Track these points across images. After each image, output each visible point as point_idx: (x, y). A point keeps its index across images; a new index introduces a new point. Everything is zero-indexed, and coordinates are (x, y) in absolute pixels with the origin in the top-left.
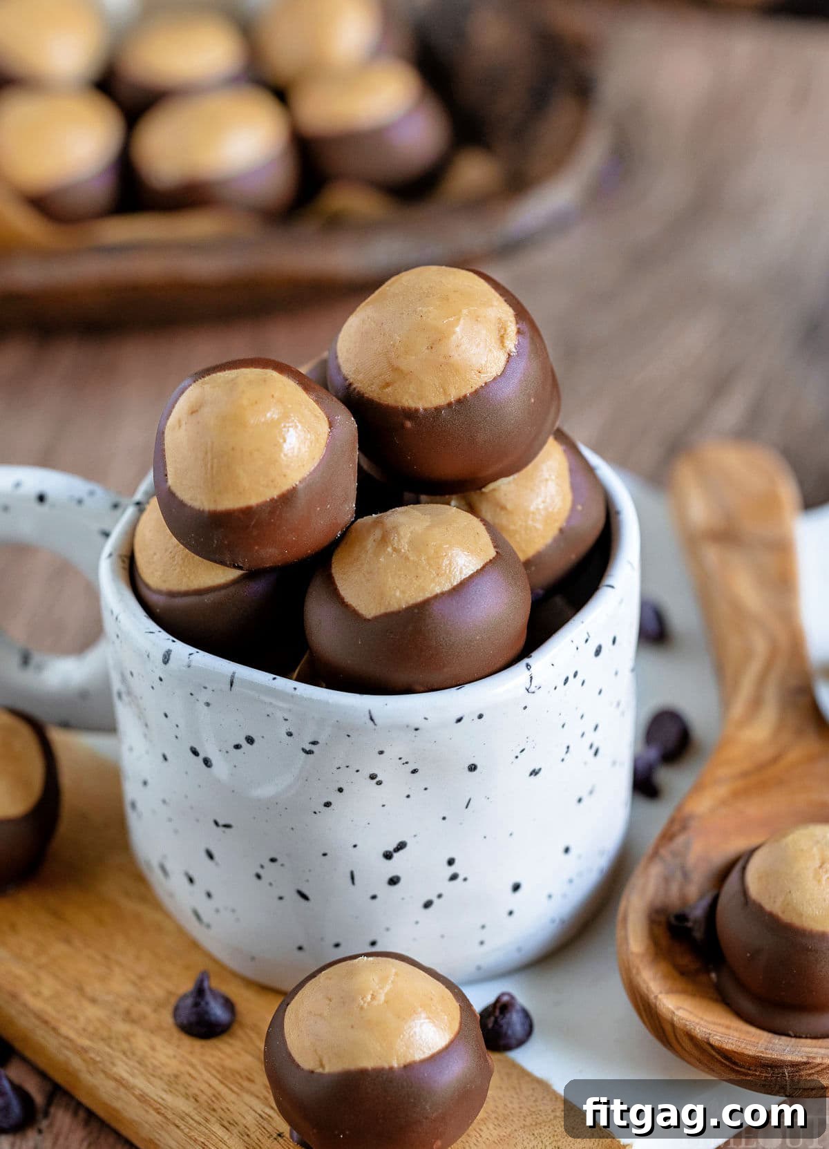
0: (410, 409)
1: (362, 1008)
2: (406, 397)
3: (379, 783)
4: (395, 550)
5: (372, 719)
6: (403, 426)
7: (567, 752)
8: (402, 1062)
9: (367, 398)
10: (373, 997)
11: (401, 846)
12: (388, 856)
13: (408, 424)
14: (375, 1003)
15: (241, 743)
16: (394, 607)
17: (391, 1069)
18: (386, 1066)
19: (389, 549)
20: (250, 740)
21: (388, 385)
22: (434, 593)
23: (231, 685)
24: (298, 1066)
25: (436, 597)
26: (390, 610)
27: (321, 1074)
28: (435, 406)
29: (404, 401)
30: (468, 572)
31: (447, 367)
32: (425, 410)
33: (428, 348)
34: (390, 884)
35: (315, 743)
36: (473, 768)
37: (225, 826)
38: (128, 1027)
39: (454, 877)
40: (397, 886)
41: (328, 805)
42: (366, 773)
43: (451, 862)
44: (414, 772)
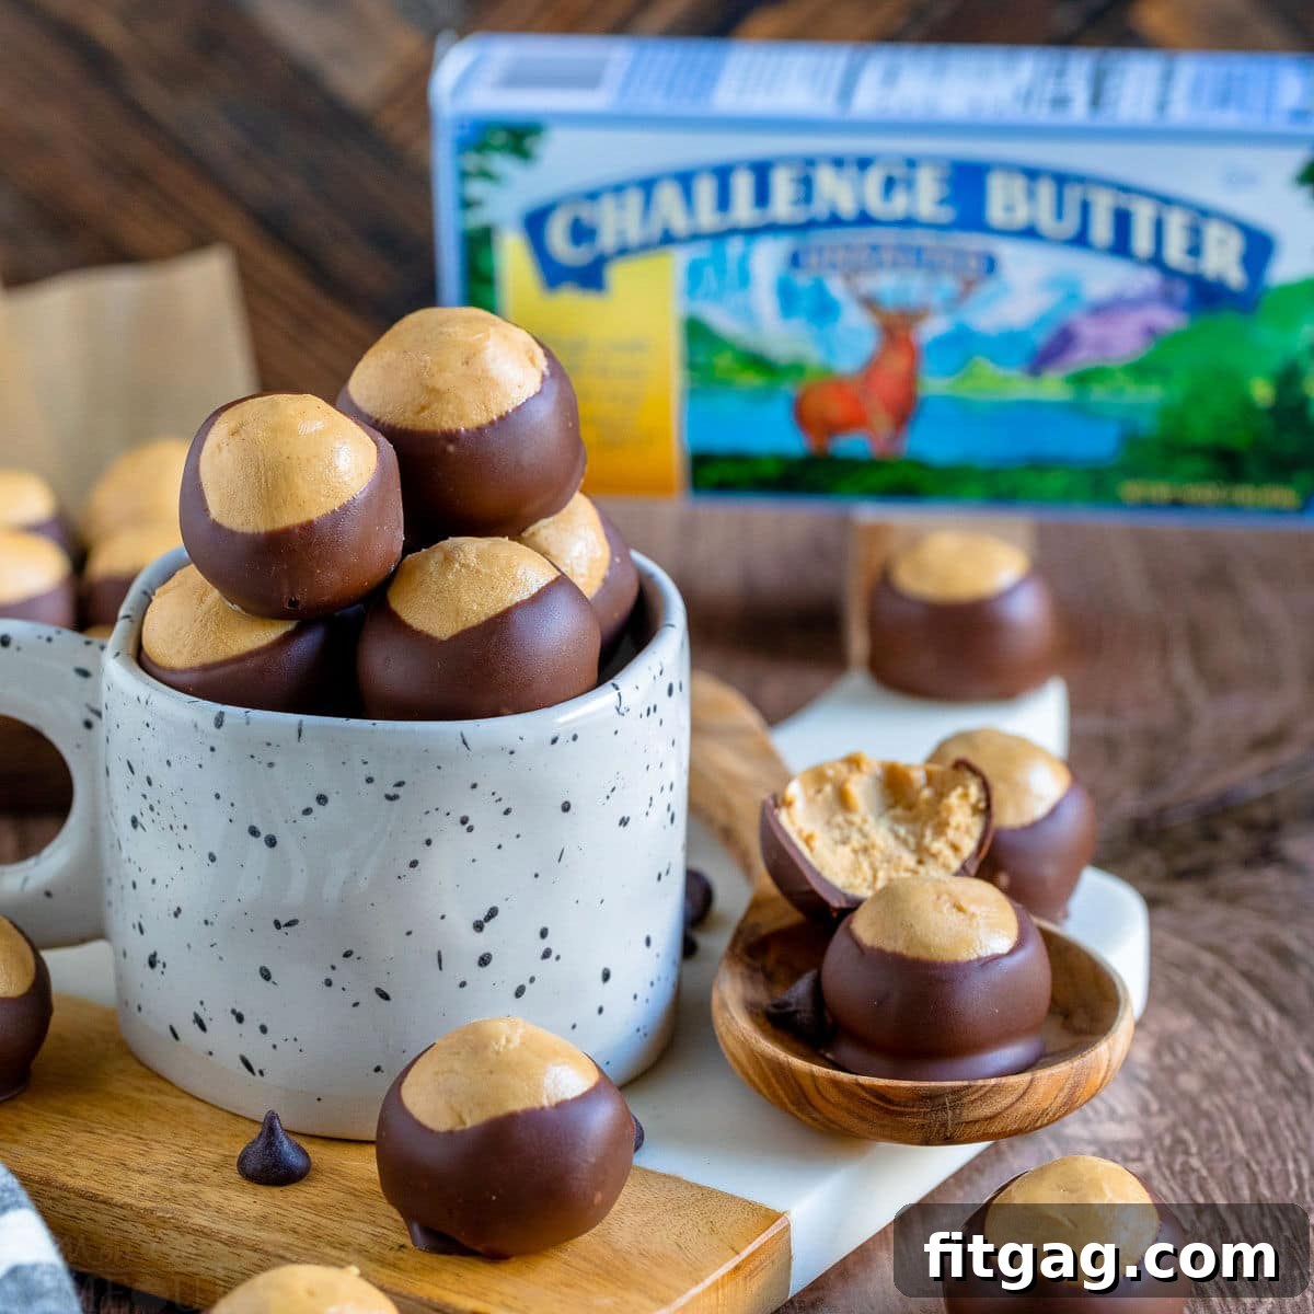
0: (450, 430)
1: (498, 1053)
2: (445, 418)
3: (471, 829)
4: (463, 566)
5: (465, 743)
6: (445, 451)
7: (650, 805)
8: (554, 1100)
9: (401, 429)
10: (508, 1041)
11: (493, 913)
12: (479, 927)
13: (451, 448)
14: (511, 1046)
15: (311, 806)
16: (473, 621)
17: (543, 1108)
18: (537, 1106)
19: (457, 565)
20: (322, 799)
21: (423, 408)
22: (514, 602)
23: (300, 735)
24: (432, 1131)
25: (517, 605)
26: (469, 625)
27: (462, 1132)
28: (476, 425)
29: (443, 424)
30: (543, 582)
31: (483, 381)
32: (467, 430)
33: (463, 364)
34: (480, 965)
35: (400, 784)
36: (566, 807)
37: (288, 925)
38: (191, 1187)
39: (546, 954)
40: (488, 967)
41: (414, 864)
42: (456, 817)
43: (544, 933)
44: (507, 812)
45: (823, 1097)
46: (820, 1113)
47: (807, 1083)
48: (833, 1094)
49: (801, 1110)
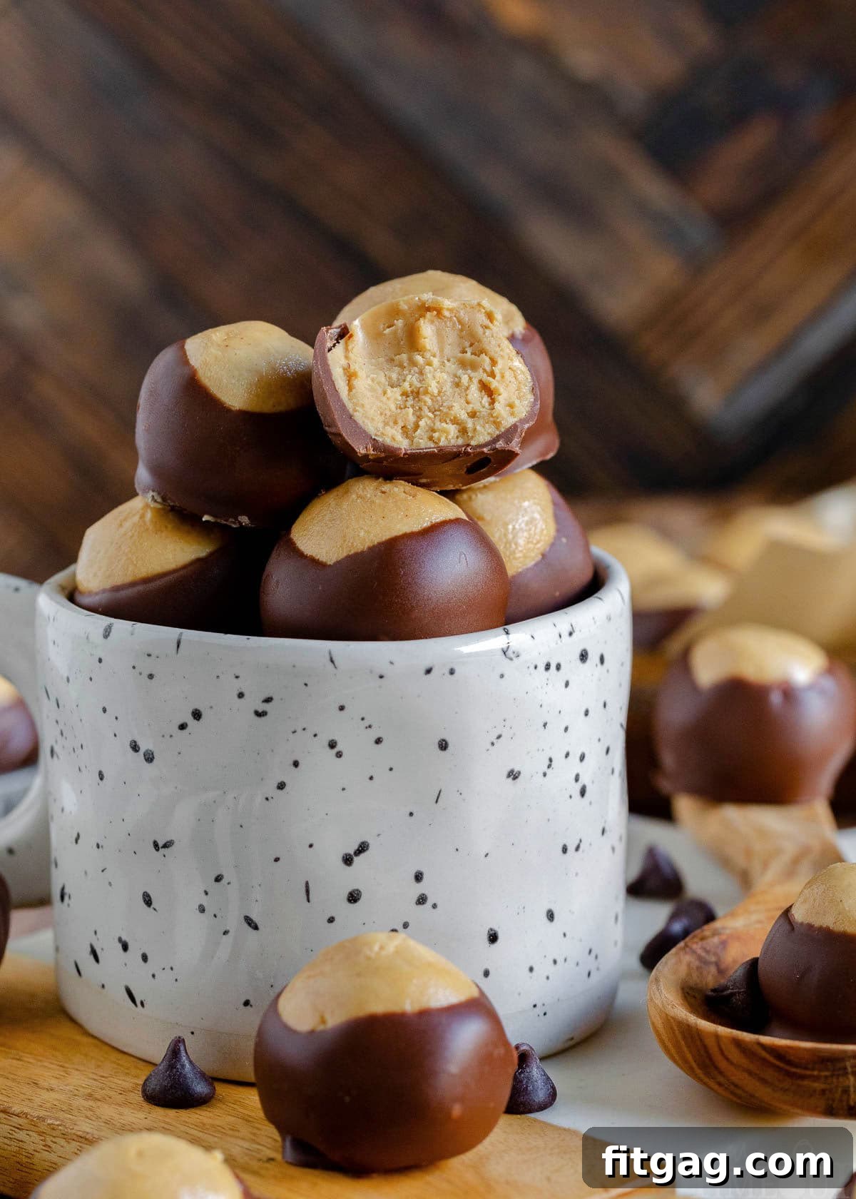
3: (339, 755)
5: (332, 661)
7: (549, 766)
11: (362, 848)
12: (348, 860)
15: (186, 721)
16: (358, 547)
20: (197, 715)
22: (402, 533)
23: (178, 646)
25: (404, 536)
26: (354, 551)
34: (349, 901)
35: (268, 700)
36: (443, 746)
37: (165, 846)
38: (91, 1103)
39: (422, 900)
40: (357, 904)
41: (281, 786)
42: (324, 739)
43: (419, 877)
44: (378, 741)
45: (727, 1059)
46: (724, 1076)
47: (711, 1043)
48: (735, 1055)
49: (707, 1074)
